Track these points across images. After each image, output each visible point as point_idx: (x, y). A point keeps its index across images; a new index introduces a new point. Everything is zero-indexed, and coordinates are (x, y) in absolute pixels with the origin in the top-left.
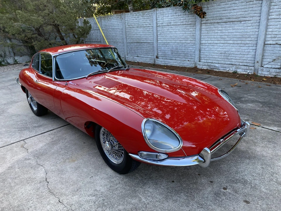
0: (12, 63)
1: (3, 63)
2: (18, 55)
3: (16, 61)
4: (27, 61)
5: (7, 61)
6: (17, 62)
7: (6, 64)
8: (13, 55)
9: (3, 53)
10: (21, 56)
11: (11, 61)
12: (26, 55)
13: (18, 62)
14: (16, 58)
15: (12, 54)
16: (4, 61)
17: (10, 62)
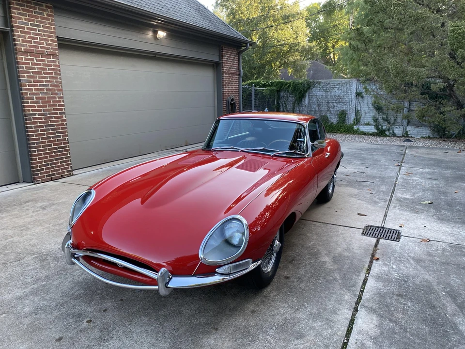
0: (400, 135)
1: (387, 133)
2: (414, 125)
3: (407, 132)
4: (424, 136)
5: (393, 131)
6: (408, 134)
7: (390, 135)
8: (407, 123)
9: (393, 119)
10: (418, 127)
11: (398, 131)
12: (425, 126)
13: (410, 136)
14: (409, 128)
15: (405, 122)
16: (389, 130)
17: (396, 133)
